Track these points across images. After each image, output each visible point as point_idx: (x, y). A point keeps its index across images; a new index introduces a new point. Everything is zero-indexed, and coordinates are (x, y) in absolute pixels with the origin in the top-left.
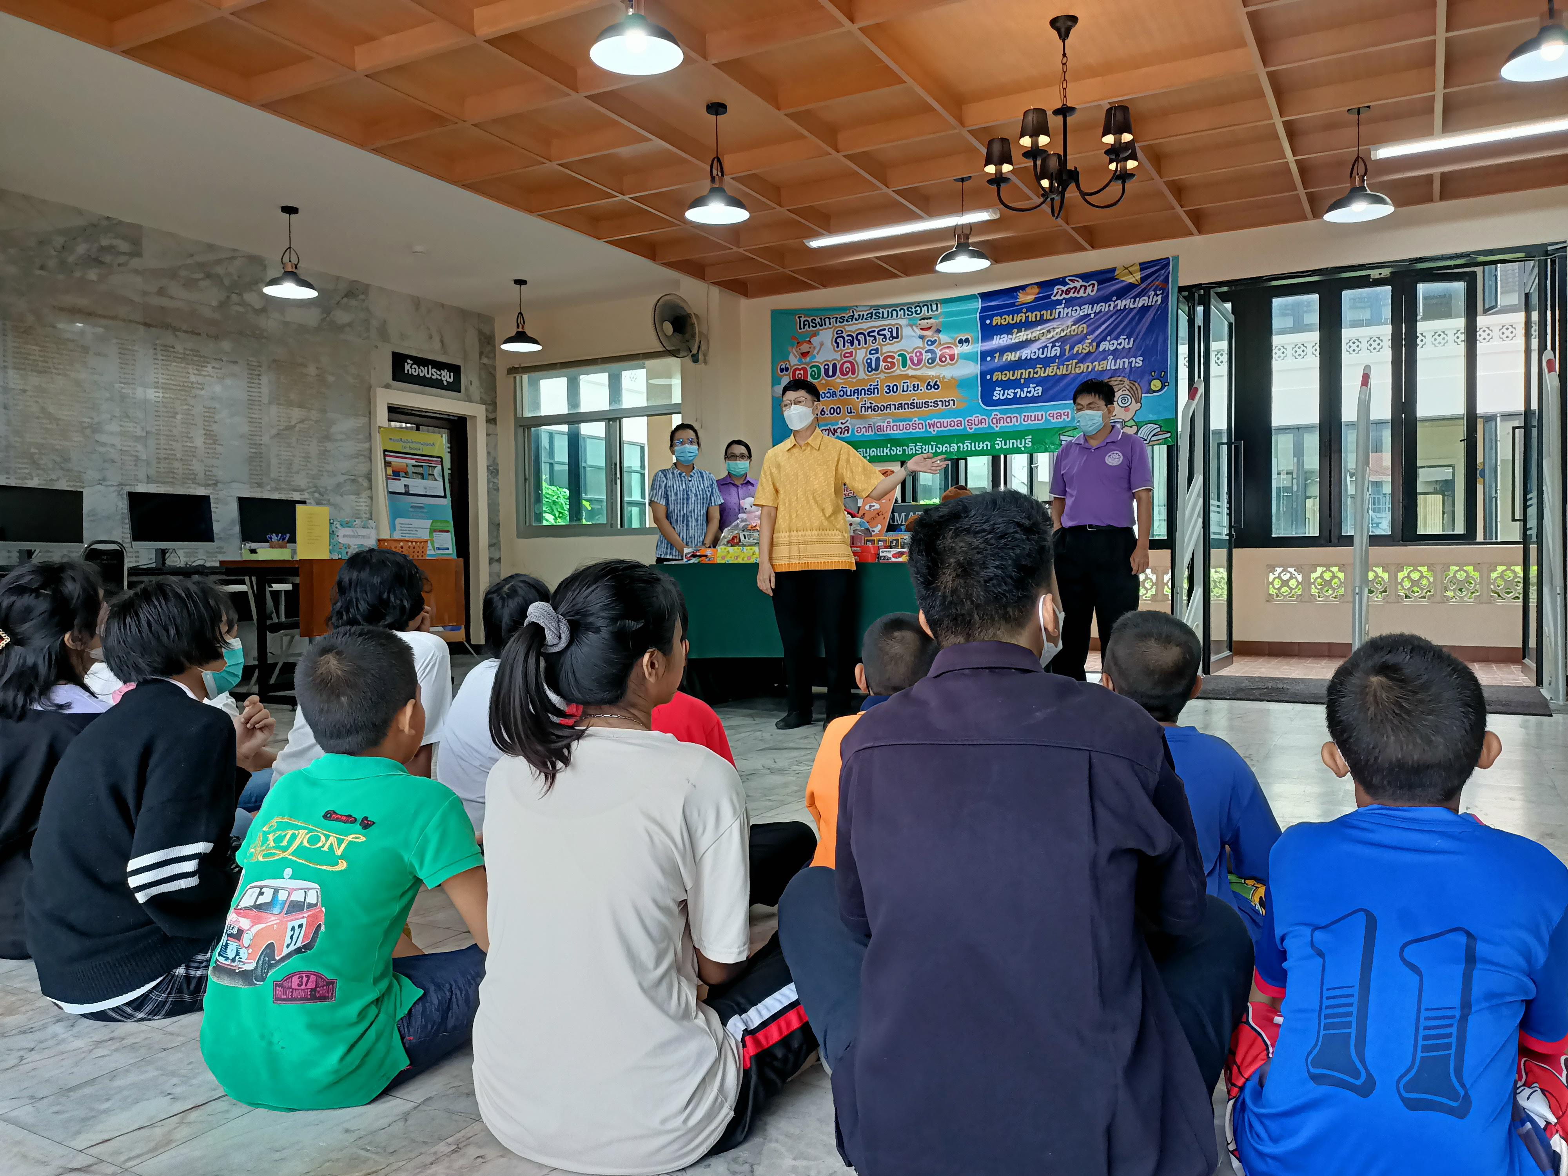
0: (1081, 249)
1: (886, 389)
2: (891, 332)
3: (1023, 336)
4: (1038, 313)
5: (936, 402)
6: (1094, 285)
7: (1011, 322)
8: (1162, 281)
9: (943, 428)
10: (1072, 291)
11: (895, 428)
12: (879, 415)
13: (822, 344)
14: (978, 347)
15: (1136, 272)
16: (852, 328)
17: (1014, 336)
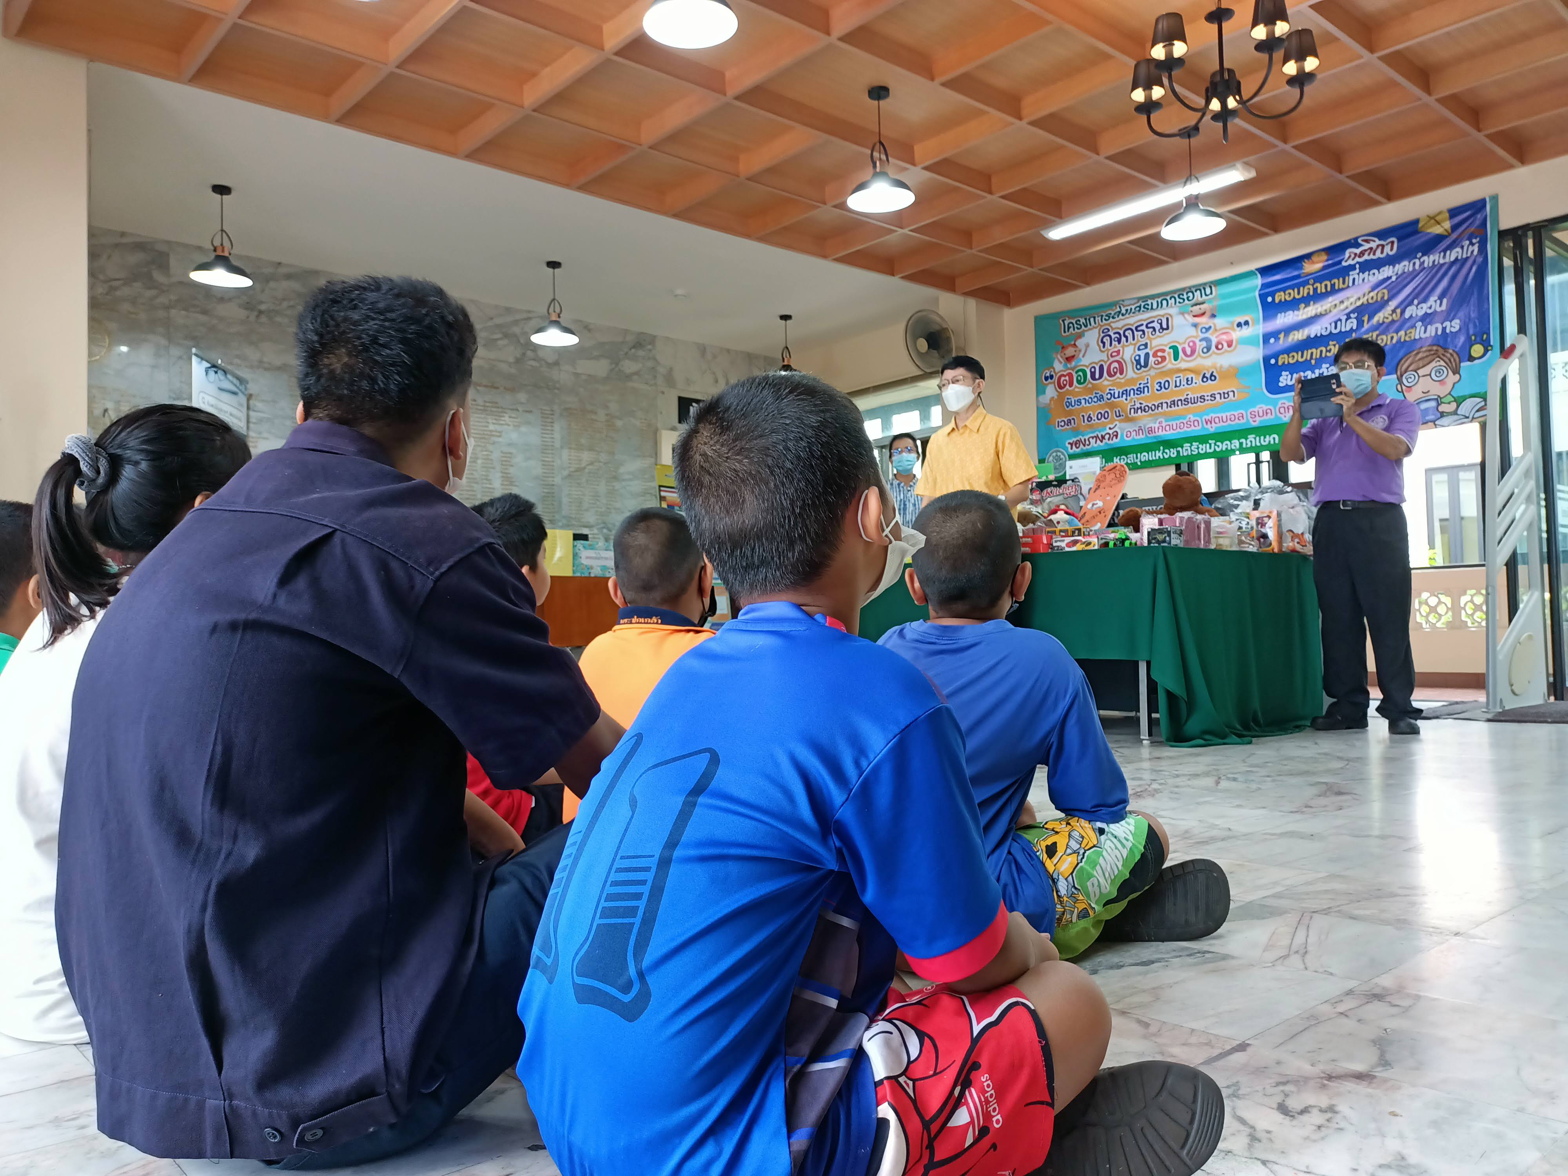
0: (1375, 203)
1: (1157, 387)
2: (1161, 324)
3: (1311, 310)
4: (1328, 283)
5: (1212, 396)
6: (1392, 243)
7: (1297, 297)
8: (1478, 227)
9: (1222, 424)
10: (1367, 253)
11: (1168, 428)
12: (1151, 415)
13: (1087, 346)
14: (1258, 329)
15: (1444, 220)
16: (1119, 324)
17: (1301, 311)
